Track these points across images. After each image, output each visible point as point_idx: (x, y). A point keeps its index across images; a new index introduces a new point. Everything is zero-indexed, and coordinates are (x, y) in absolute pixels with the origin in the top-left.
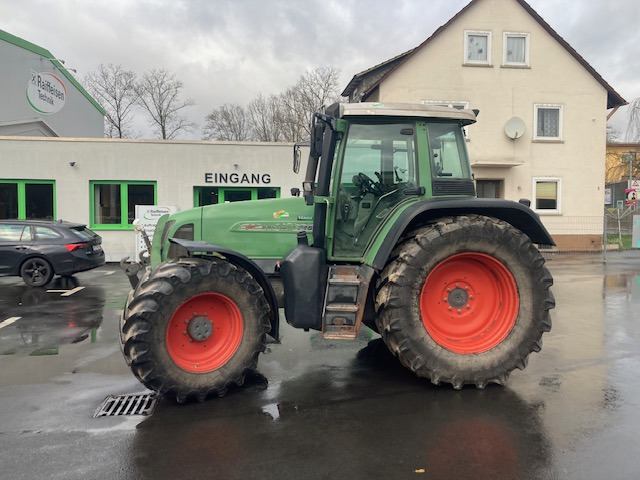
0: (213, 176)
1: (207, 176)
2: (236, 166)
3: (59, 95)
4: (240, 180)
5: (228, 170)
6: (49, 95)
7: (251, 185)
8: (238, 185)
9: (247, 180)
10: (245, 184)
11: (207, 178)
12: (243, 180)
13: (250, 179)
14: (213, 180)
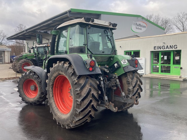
0: (157, 47)
1: (155, 47)
2: (164, 43)
3: (144, 27)
4: (165, 48)
5: (161, 45)
6: (140, 27)
7: (169, 50)
8: (165, 50)
9: (168, 48)
10: (167, 49)
11: (154, 48)
12: (166, 48)
13: (169, 47)
14: (156, 49)
